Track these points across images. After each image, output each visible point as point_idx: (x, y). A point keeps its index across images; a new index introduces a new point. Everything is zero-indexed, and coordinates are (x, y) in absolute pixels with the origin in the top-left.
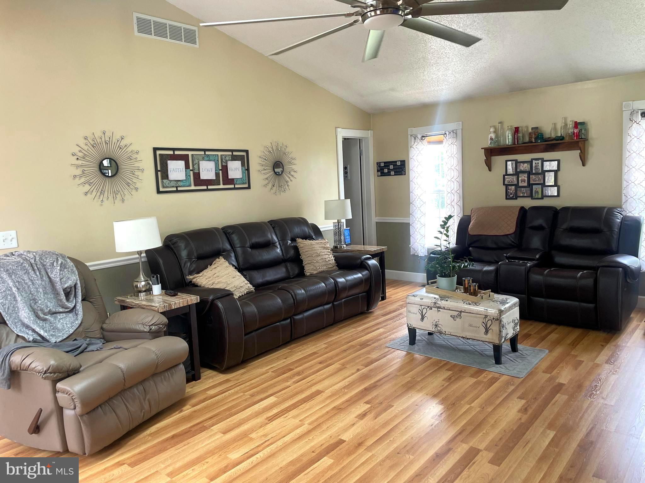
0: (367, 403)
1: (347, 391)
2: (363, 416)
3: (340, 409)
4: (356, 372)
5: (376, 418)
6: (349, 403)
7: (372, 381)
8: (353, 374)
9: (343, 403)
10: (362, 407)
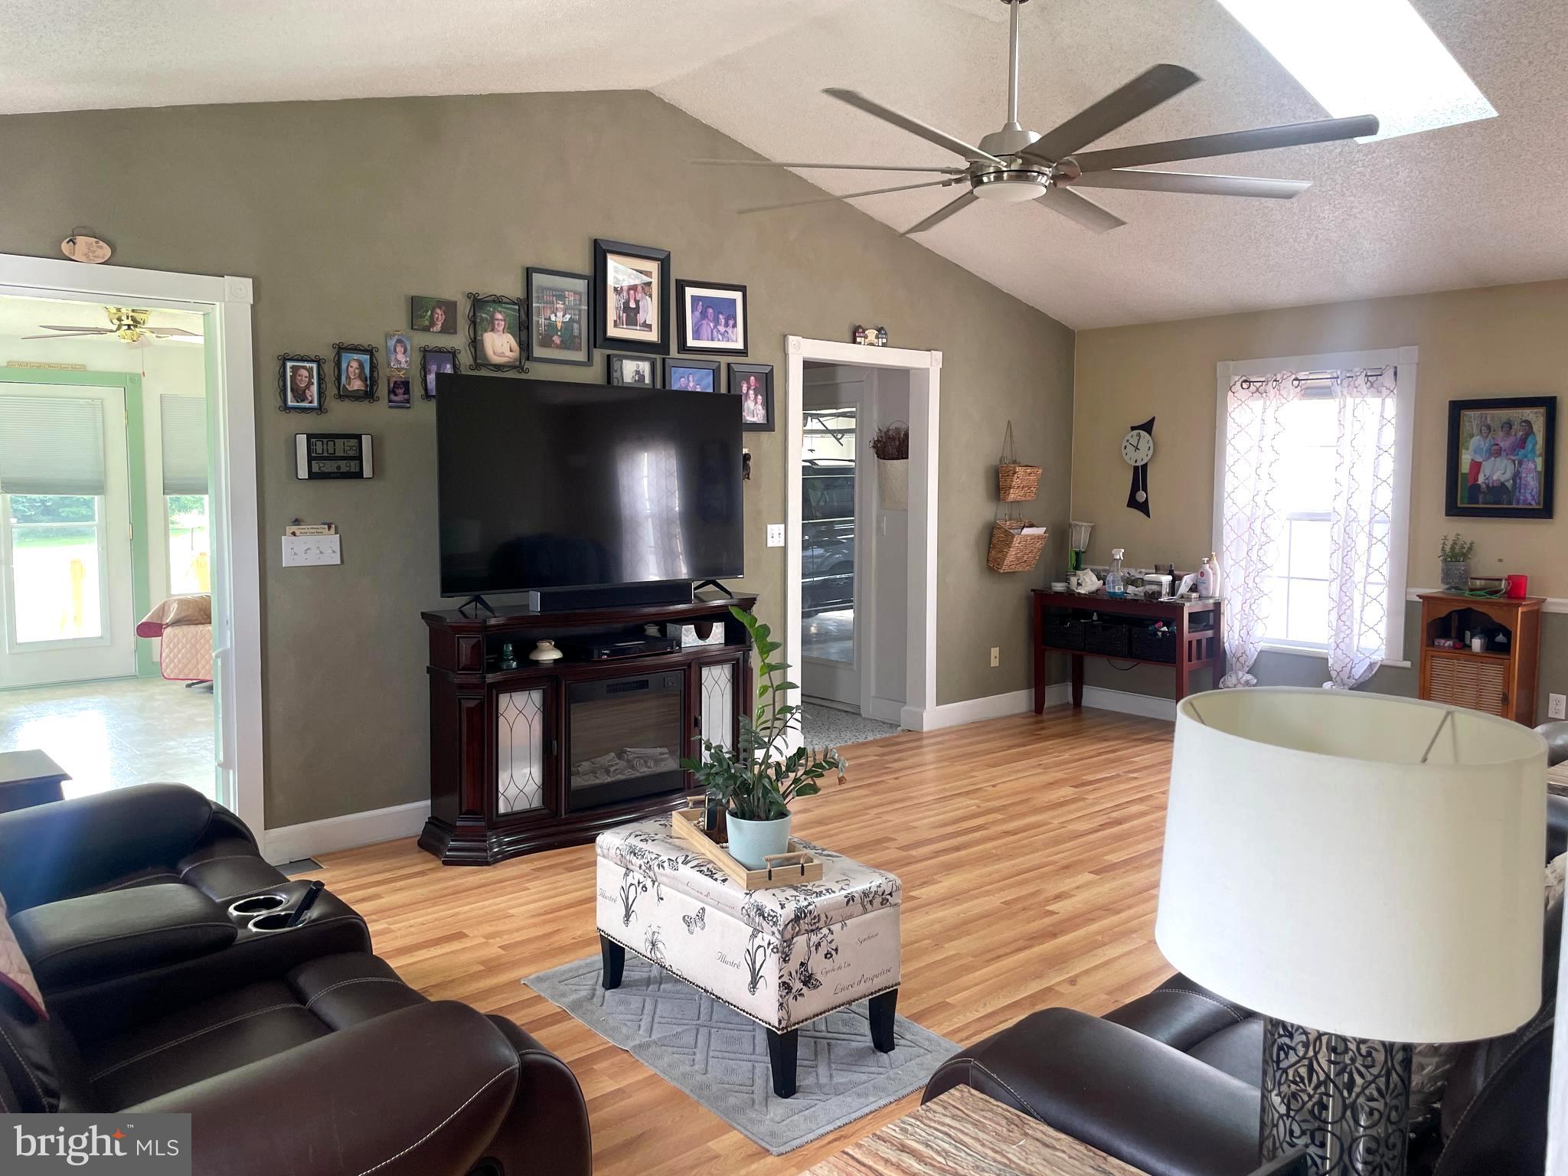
0: (1052, 913)
1: (1097, 937)
2: (1059, 897)
3: (1106, 910)
4: (1077, 976)
5: (1038, 891)
6: (1090, 916)
7: (1037, 950)
8: (1087, 972)
9: (1101, 918)
10: (1063, 907)
